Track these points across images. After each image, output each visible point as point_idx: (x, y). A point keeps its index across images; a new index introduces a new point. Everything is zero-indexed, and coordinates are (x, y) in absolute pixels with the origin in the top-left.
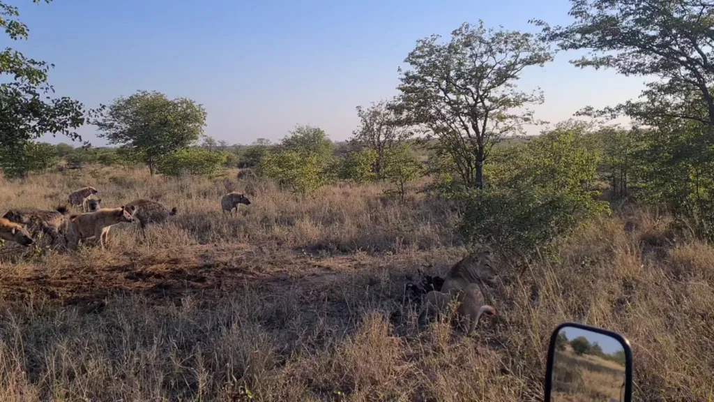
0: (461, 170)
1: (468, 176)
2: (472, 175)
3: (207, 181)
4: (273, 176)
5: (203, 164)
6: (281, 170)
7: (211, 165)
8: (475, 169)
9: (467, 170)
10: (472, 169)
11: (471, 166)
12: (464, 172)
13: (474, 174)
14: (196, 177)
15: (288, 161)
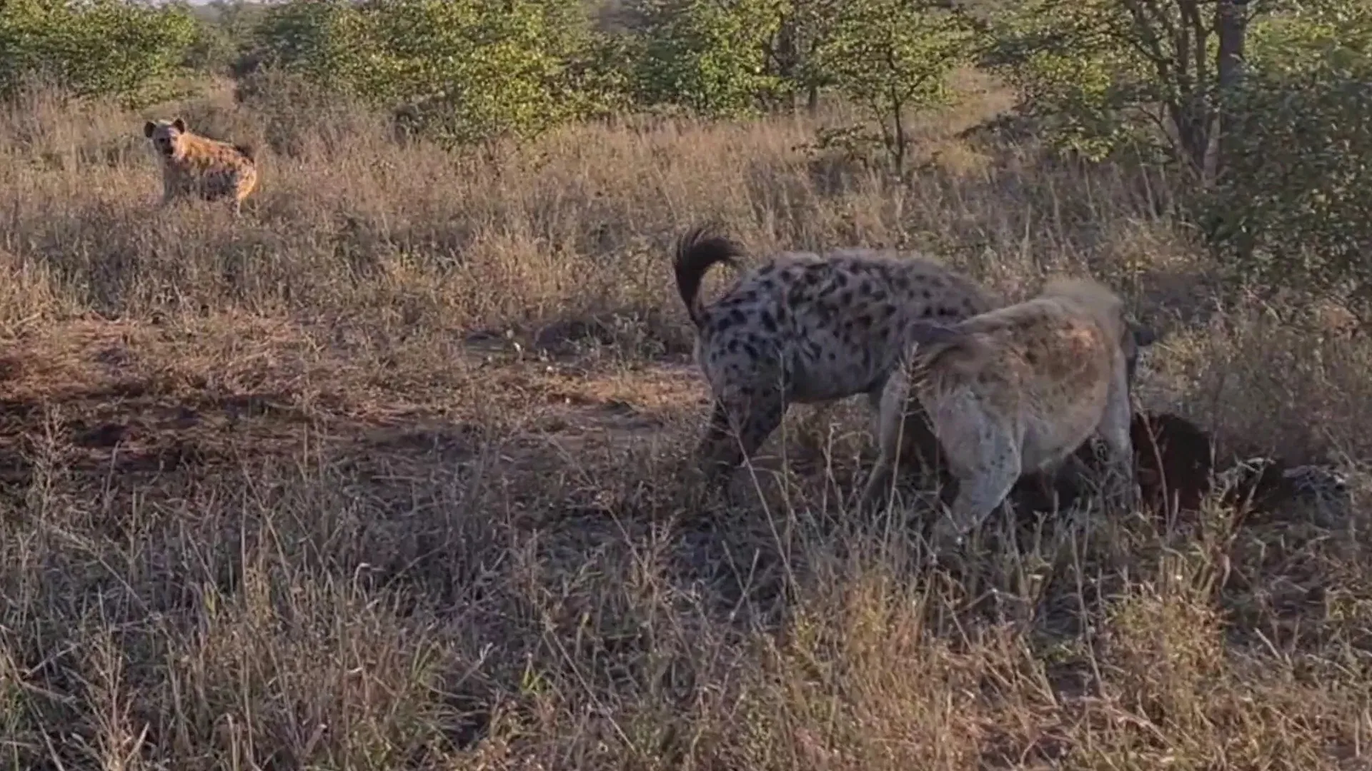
0: (1154, 43)
1: (1181, 70)
2: (1200, 65)
3: (118, 115)
4: (372, 87)
5: (104, 51)
6: (399, 65)
7: (133, 57)
8: (1213, 39)
9: (1181, 43)
10: (1201, 35)
11: (1197, 23)
12: (1166, 48)
13: (1210, 60)
14: (75, 105)
15: (429, 30)
